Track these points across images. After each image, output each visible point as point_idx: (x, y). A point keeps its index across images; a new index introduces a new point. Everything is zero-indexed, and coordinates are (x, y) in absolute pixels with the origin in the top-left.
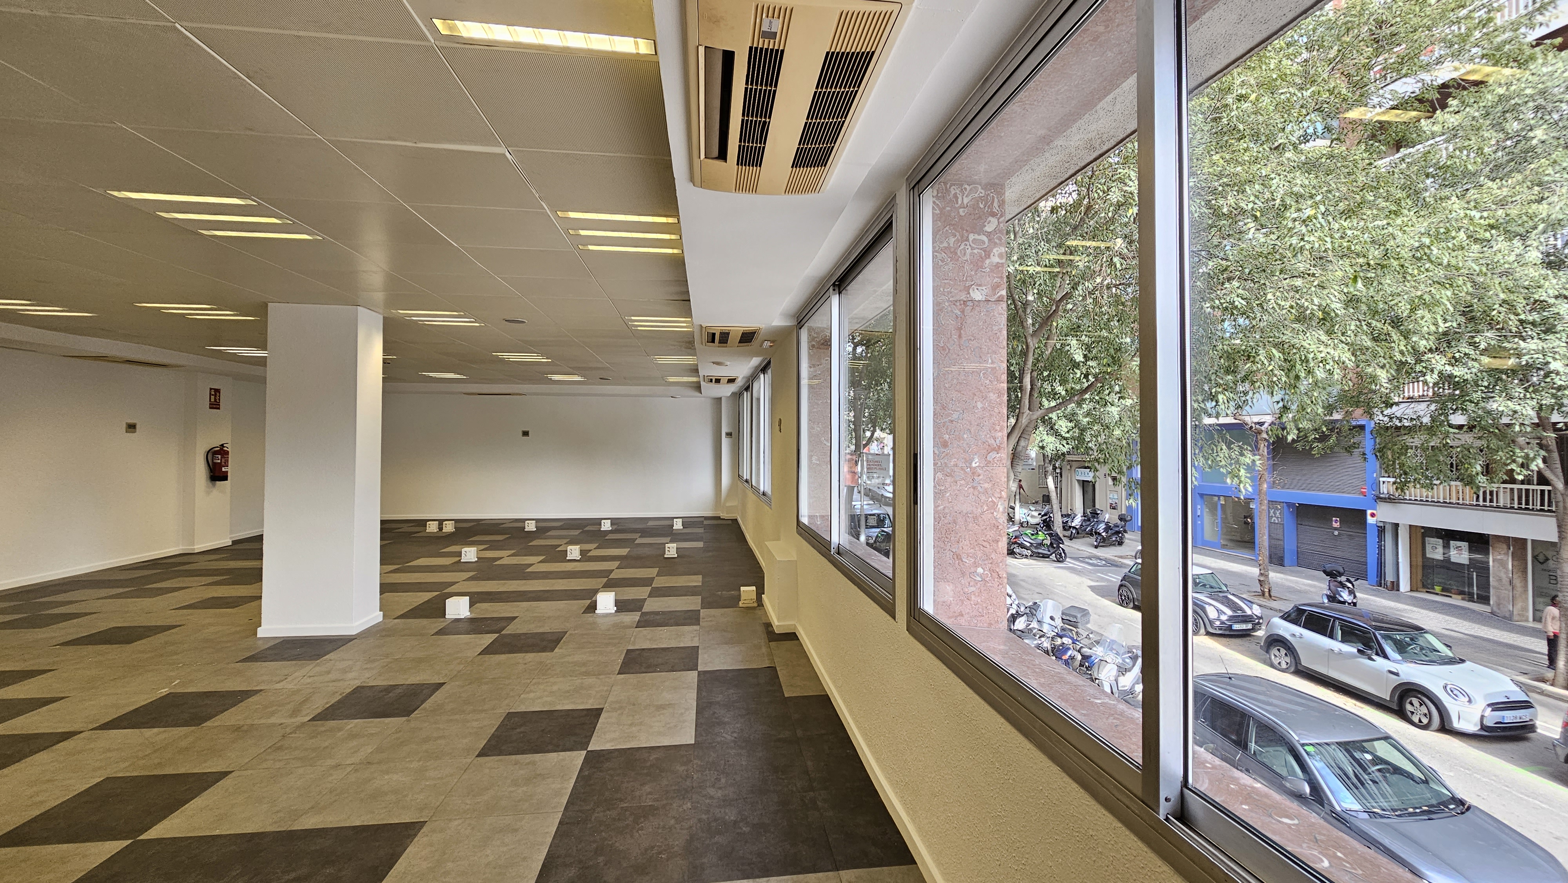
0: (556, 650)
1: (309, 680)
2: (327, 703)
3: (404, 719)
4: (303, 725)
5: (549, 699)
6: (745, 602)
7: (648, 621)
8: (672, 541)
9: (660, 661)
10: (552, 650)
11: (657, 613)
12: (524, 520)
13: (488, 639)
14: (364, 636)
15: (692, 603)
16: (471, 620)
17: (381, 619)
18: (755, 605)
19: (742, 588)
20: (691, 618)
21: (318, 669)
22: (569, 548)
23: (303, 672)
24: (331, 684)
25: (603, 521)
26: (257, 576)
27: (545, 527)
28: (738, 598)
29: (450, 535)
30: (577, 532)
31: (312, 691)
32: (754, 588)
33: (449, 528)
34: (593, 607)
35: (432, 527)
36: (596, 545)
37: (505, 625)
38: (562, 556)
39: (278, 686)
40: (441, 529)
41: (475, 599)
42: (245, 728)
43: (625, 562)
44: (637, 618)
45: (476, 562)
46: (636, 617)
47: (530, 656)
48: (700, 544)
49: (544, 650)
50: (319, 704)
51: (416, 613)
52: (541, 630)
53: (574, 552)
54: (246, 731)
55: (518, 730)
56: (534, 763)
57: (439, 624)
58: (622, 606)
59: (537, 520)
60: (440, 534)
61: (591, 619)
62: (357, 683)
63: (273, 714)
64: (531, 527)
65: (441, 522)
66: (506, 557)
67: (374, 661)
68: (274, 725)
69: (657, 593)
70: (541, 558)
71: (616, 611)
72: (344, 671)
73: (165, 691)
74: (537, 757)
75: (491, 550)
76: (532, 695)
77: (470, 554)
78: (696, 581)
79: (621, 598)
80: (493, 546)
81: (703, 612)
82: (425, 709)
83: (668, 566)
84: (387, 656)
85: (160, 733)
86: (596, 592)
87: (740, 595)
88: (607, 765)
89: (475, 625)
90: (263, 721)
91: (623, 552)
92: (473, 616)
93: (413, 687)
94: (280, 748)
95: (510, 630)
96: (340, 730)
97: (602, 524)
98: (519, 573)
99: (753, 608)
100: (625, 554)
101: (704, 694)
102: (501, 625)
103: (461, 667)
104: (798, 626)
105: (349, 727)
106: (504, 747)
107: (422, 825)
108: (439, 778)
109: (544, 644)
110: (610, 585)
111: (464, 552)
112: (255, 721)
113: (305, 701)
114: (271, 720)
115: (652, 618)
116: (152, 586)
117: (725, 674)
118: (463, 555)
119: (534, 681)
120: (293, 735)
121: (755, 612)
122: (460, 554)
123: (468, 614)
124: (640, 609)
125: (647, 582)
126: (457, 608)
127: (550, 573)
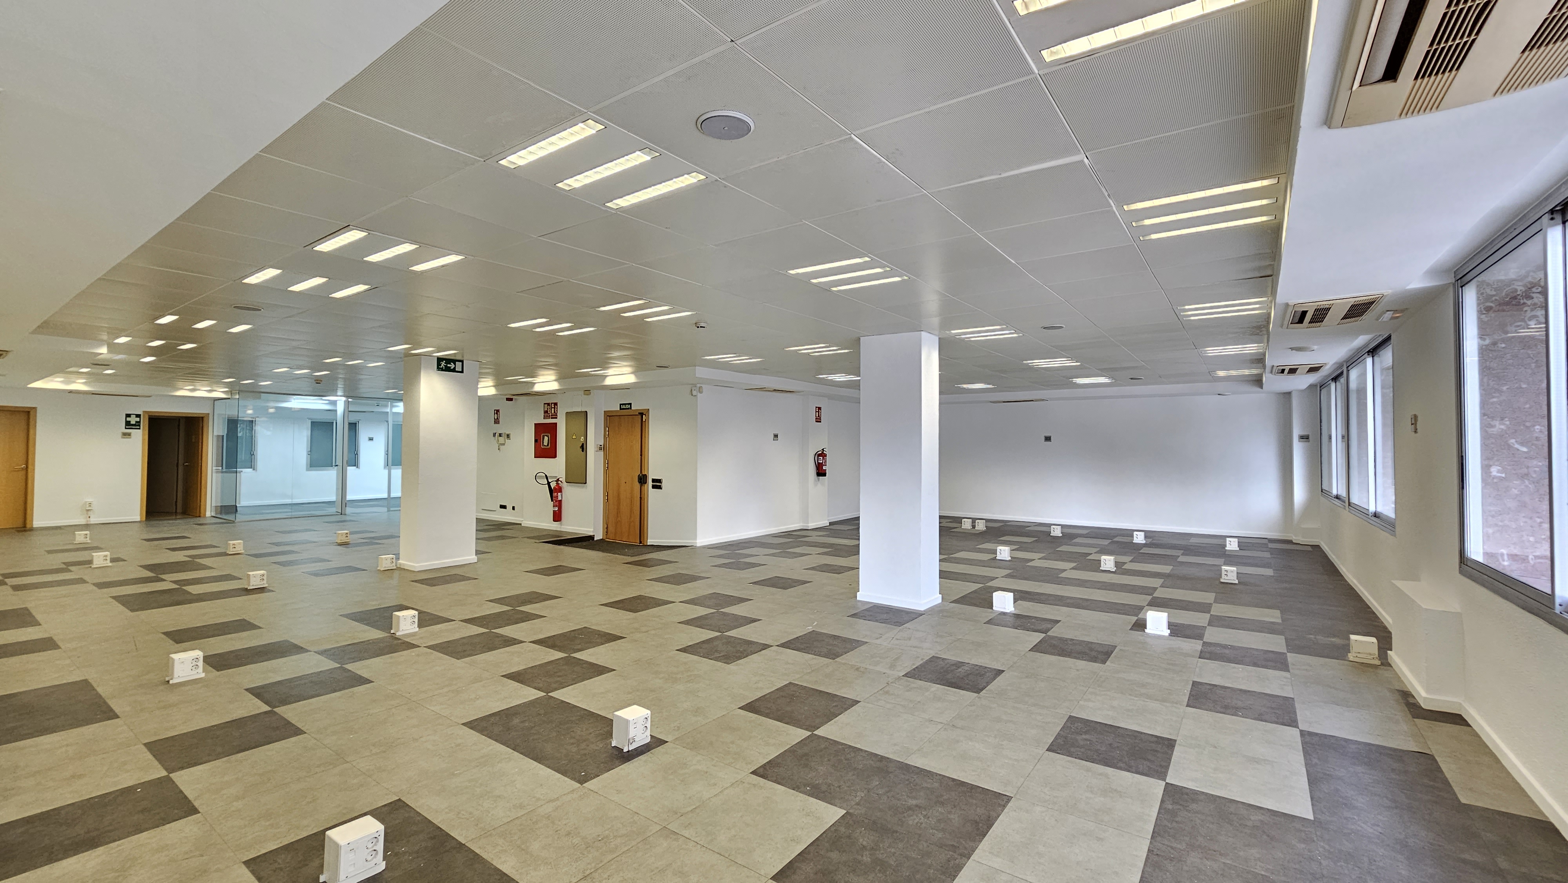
0: (1108, 663)
2: (914, 664)
3: (976, 695)
4: (899, 678)
5: (1110, 713)
6: (1359, 655)
7: (1211, 653)
8: (1226, 564)
9: (1240, 704)
10: (1104, 662)
11: (1225, 647)
12: (1049, 525)
13: (1037, 637)
14: (930, 613)
15: (1276, 643)
16: (1017, 616)
17: (940, 601)
18: (1378, 662)
19: (1353, 637)
20: (1277, 662)
21: (900, 634)
22: (1103, 557)
23: (892, 634)
24: (914, 649)
25: (1135, 533)
26: (855, 551)
27: (1071, 534)
28: (1346, 648)
29: (982, 534)
30: (1106, 542)
31: (900, 651)
32: (1374, 640)
33: (981, 526)
34: (1141, 625)
35: (967, 525)
36: (1130, 558)
37: (1049, 626)
38: (1095, 566)
39: (878, 641)
40: (974, 527)
41: (1020, 596)
42: (862, 669)
43: (1169, 579)
44: (1199, 648)
45: (1009, 561)
46: (1197, 645)
47: (1081, 664)
48: (1269, 572)
49: (1094, 660)
50: (908, 665)
51: (963, 600)
52: (1087, 639)
53: (1108, 562)
54: (863, 673)
55: (1084, 737)
56: (1106, 776)
57: (985, 614)
58: (1175, 629)
59: (1063, 526)
60: (973, 531)
61: (1141, 638)
62: (932, 653)
63: (877, 663)
64: (1057, 532)
65: (974, 520)
66: (1037, 560)
67: (941, 637)
68: (880, 673)
69: (1217, 621)
70: (1073, 565)
71: (1170, 635)
72: (922, 640)
73: (810, 629)
74: (1109, 770)
75: (1021, 551)
76: (1091, 704)
77: (1004, 552)
78: (1273, 616)
79: (1173, 621)
80: (1022, 547)
81: (1291, 657)
82: (990, 690)
83: (1226, 592)
84: (950, 634)
85: (813, 659)
86: (1141, 608)
87: (1348, 645)
88: (1194, 806)
89: (1020, 621)
90: (871, 667)
91: (1166, 569)
92: (1017, 612)
93: (977, 668)
94: (887, 693)
95: (1055, 632)
96: (927, 690)
97: (1135, 536)
98: (1052, 577)
99: (1375, 667)
100: (1168, 572)
101: (1315, 761)
102: (1045, 626)
103: (1016, 659)
104: (1467, 706)
105: (933, 689)
106: (1072, 750)
107: (1009, 798)
108: (1016, 760)
109: (1093, 654)
110: (1158, 604)
111: (998, 551)
112: (868, 667)
113: (897, 659)
114: (878, 668)
115: (1218, 650)
116: (789, 550)
117: (1344, 743)
118: (998, 553)
119: (1090, 690)
120: (894, 684)
121: (1380, 672)
122: (995, 552)
123: (1013, 609)
124: (1200, 637)
125: (1203, 608)
126: (1003, 602)
127: (1087, 581)
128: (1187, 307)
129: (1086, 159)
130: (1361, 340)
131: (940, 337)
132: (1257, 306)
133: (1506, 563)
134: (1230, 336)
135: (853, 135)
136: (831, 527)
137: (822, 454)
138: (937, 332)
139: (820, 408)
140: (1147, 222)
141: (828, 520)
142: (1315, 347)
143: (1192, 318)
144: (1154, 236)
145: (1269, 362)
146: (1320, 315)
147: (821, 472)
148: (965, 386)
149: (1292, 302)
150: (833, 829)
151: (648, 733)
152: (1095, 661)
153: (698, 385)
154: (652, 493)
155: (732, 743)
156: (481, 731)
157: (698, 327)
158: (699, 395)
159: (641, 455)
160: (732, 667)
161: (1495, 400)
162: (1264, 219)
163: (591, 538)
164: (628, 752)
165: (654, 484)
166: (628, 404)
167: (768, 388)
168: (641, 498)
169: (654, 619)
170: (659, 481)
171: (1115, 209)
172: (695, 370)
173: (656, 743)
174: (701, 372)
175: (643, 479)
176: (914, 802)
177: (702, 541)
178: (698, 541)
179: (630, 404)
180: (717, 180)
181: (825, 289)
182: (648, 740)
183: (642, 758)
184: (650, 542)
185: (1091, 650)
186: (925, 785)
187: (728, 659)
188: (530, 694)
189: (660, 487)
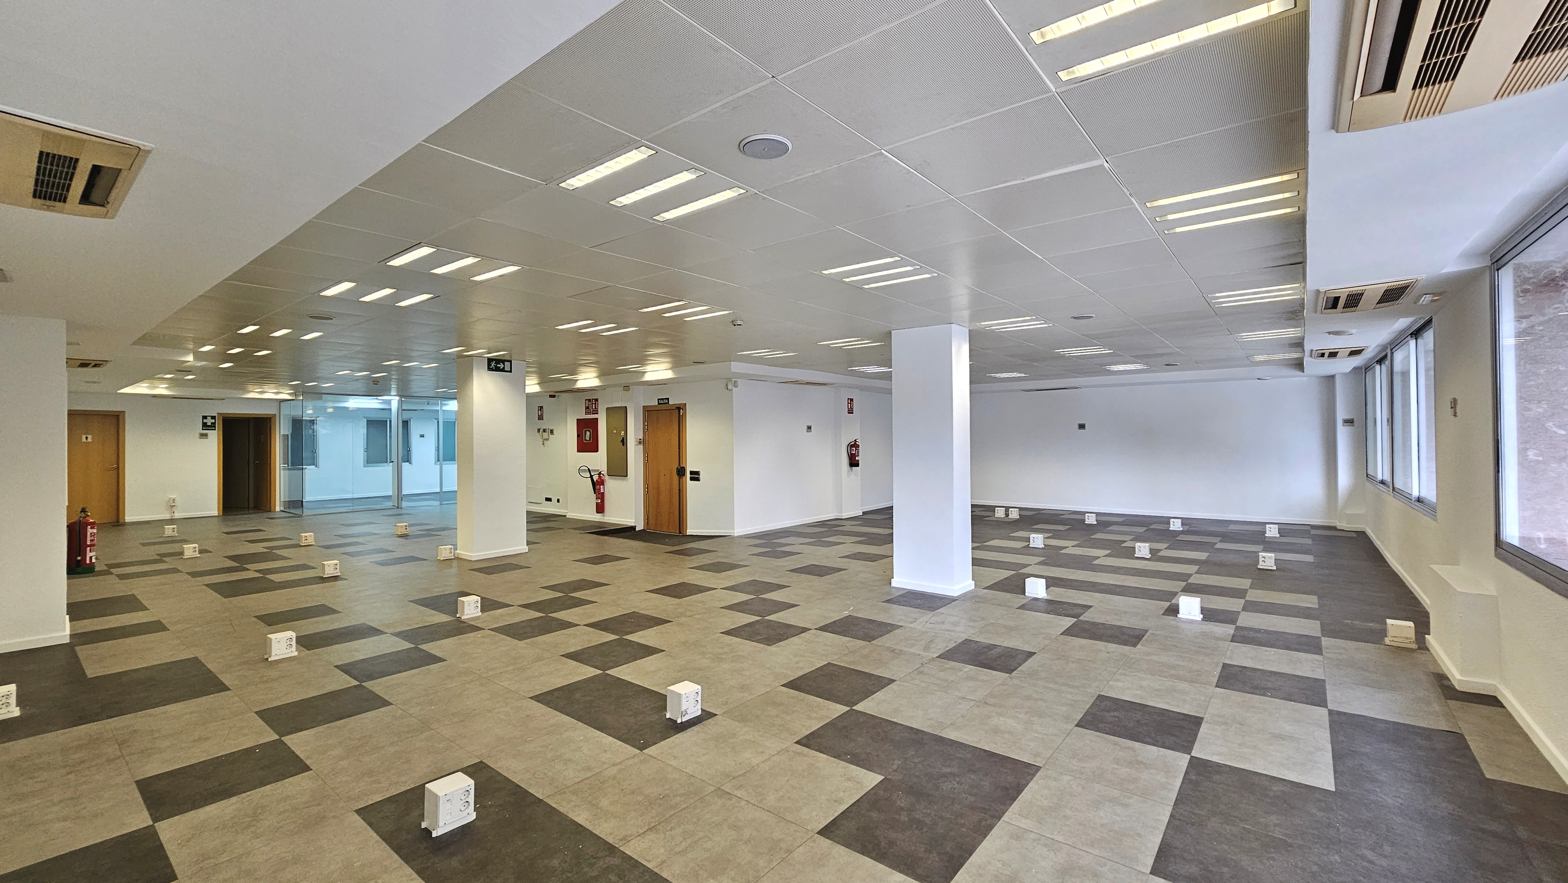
0: (1139, 646)
1: (931, 626)
2: (947, 647)
3: (1007, 675)
4: (933, 659)
5: (1139, 692)
6: (1395, 639)
7: (1243, 637)
8: (1264, 550)
9: (1269, 685)
10: (1135, 645)
11: (1259, 631)
12: (1084, 513)
13: (1068, 622)
14: (963, 599)
15: (1311, 628)
16: (1049, 602)
17: (974, 588)
18: (1414, 646)
19: (1389, 621)
20: (1311, 645)
21: (933, 620)
22: (1138, 544)
23: (926, 618)
24: (947, 633)
25: (1172, 520)
26: (889, 539)
27: (1105, 522)
28: (1384, 633)
29: (1015, 522)
30: (1142, 530)
31: (934, 634)
32: (1411, 624)
33: (1014, 515)
34: (1174, 610)
35: (1000, 513)
36: (1167, 545)
37: (1081, 611)
38: (1130, 553)
39: (912, 625)
40: (1007, 515)
41: (1051, 582)
42: (897, 651)
43: (1205, 566)
44: (1232, 632)
45: (1042, 548)
47: (1112, 647)
48: (1309, 558)
49: (1125, 643)
50: (941, 647)
51: (997, 586)
52: (1118, 623)
53: (1143, 549)
54: (898, 654)
55: (1112, 714)
56: (1133, 750)
57: (1019, 600)
58: (1208, 614)
59: (1098, 514)
60: (1006, 520)
61: (1174, 623)
62: (964, 636)
63: (912, 646)
64: (1091, 520)
65: (1007, 509)
66: (1070, 547)
67: (974, 621)
68: (914, 654)
69: (1251, 607)
70: (1108, 552)
71: (1203, 620)
72: (955, 624)
73: (846, 613)
74: (1137, 745)
75: (1055, 539)
76: (1120, 684)
77: (1037, 540)
78: (1310, 601)
79: (1206, 606)
80: (1056, 535)
81: (1325, 641)
82: (1022, 671)
83: (1263, 578)
84: (983, 619)
85: (850, 641)
86: (1174, 594)
87: (1385, 629)
88: (1217, 778)
89: (1052, 607)
90: (907, 649)
91: (1202, 556)
92: (1049, 598)
93: (1009, 650)
94: (921, 673)
95: (1087, 617)
96: (960, 670)
97: (1171, 523)
98: (1086, 564)
99: (1411, 650)
100: (1204, 558)
101: (1342, 738)
102: (1078, 611)
103: (1047, 642)
104: (1501, 687)
105: (966, 670)
106: (1101, 725)
107: (1038, 768)
108: (1045, 734)
109: (1125, 637)
110: (1191, 590)
111: (1031, 538)
112: (903, 649)
113: (931, 641)
114: (912, 650)
115: (1251, 634)
116: (826, 539)
117: (1372, 722)
118: (1031, 541)
119: (1121, 671)
120: (928, 665)
121: (1415, 655)
122: (1028, 540)
123: (1046, 595)
124: (1233, 621)
125: (1239, 593)
126: (1036, 588)
127: (1119, 568)
128: (1217, 295)
129: (1106, 165)
130: (1403, 323)
131: (970, 328)
132: (1291, 292)
133: (1543, 546)
134: (1265, 321)
135: (883, 151)
136: (864, 517)
137: (854, 445)
138: (967, 325)
139: (852, 400)
140: (1171, 217)
141: (862, 510)
142: (1354, 331)
143: (1224, 305)
144: (1178, 230)
145: (1308, 347)
146: (1354, 300)
147: (853, 463)
148: (998, 375)
149: (1322, 289)
150: (872, 792)
151: (699, 706)
152: (1126, 645)
153: (733, 380)
154: (690, 485)
155: (777, 716)
156: (548, 704)
157: (735, 325)
158: (734, 389)
159: (679, 448)
160: (773, 648)
161: (1532, 383)
162: (1288, 210)
163: (633, 528)
164: (682, 723)
165: (692, 476)
166: (666, 399)
167: (801, 381)
168: (679, 490)
169: (698, 604)
170: (697, 473)
171: (1137, 206)
172: (730, 365)
173: (706, 716)
174: (736, 367)
175: (681, 472)
176: (948, 770)
177: (738, 531)
178: (735, 531)
179: (668, 399)
180: (756, 193)
181: (857, 287)
182: (699, 713)
183: (695, 728)
184: (689, 532)
185: (1123, 634)
186: (958, 755)
187: (770, 641)
188: (590, 672)
189: (698, 479)
